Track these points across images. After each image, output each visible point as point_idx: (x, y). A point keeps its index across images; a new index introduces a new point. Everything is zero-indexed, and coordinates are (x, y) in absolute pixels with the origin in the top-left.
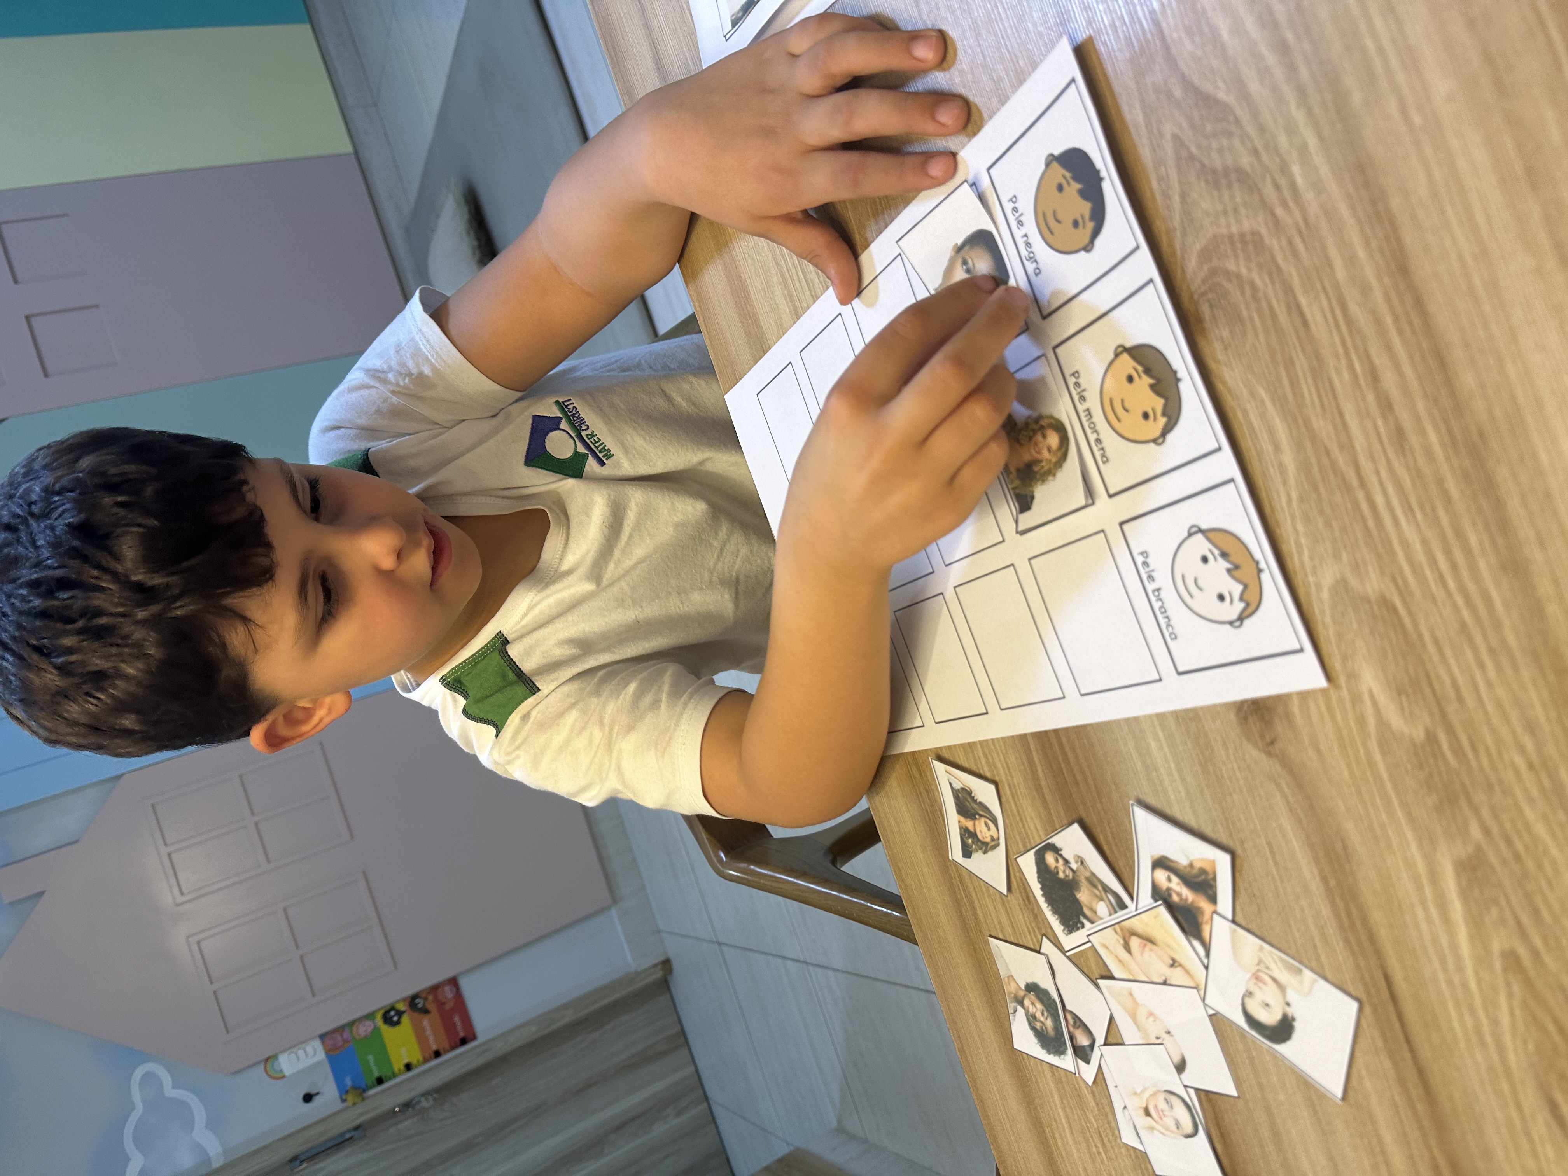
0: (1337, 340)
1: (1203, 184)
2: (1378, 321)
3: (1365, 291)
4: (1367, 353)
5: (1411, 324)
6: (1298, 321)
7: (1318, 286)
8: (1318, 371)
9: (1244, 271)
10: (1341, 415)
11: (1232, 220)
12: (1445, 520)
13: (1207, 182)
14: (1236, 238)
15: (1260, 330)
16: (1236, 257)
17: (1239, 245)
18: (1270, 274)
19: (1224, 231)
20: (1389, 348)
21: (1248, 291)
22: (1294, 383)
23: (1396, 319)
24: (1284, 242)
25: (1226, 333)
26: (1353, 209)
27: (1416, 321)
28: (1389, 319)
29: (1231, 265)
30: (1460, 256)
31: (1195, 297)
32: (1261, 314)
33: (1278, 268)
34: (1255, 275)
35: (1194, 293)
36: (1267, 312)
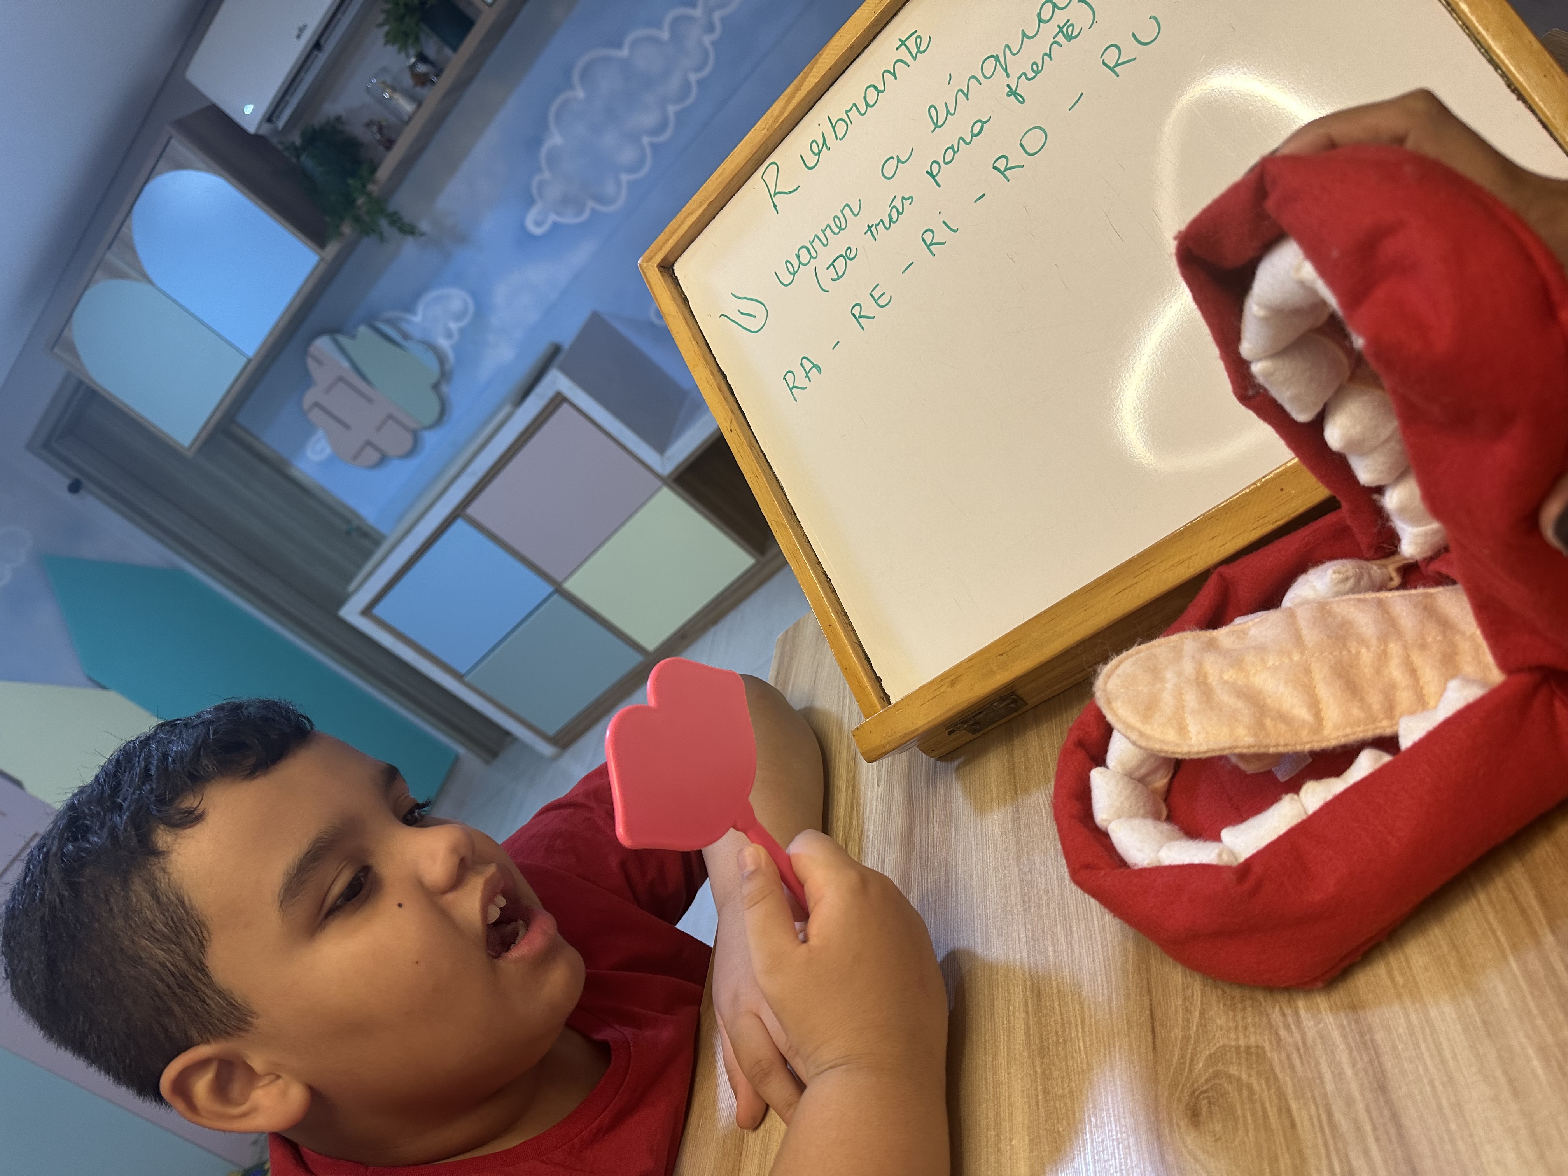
0: (1320, 1141)
1: (1221, 1006)
2: (1359, 1129)
3: (1350, 1103)
4: (1347, 1156)
5: (1387, 1133)
6: (1287, 1123)
7: (1308, 1095)
8: (1299, 1167)
9: (1244, 1076)
11: (1241, 1035)
13: (1225, 1005)
14: (1242, 1049)
15: (1251, 1127)
16: (1240, 1064)
17: (1244, 1055)
18: (1267, 1080)
19: (1233, 1043)
20: (1366, 1152)
21: (1245, 1093)
23: (1375, 1128)
24: (1283, 1056)
25: (1218, 1127)
26: (1345, 1037)
27: (1393, 1131)
28: (1368, 1127)
29: (1233, 1070)
30: (1431, 1083)
31: (1197, 1093)
32: (1254, 1115)
33: (1276, 1077)
34: (1254, 1082)
35: (1196, 1090)
36: (1260, 1113)
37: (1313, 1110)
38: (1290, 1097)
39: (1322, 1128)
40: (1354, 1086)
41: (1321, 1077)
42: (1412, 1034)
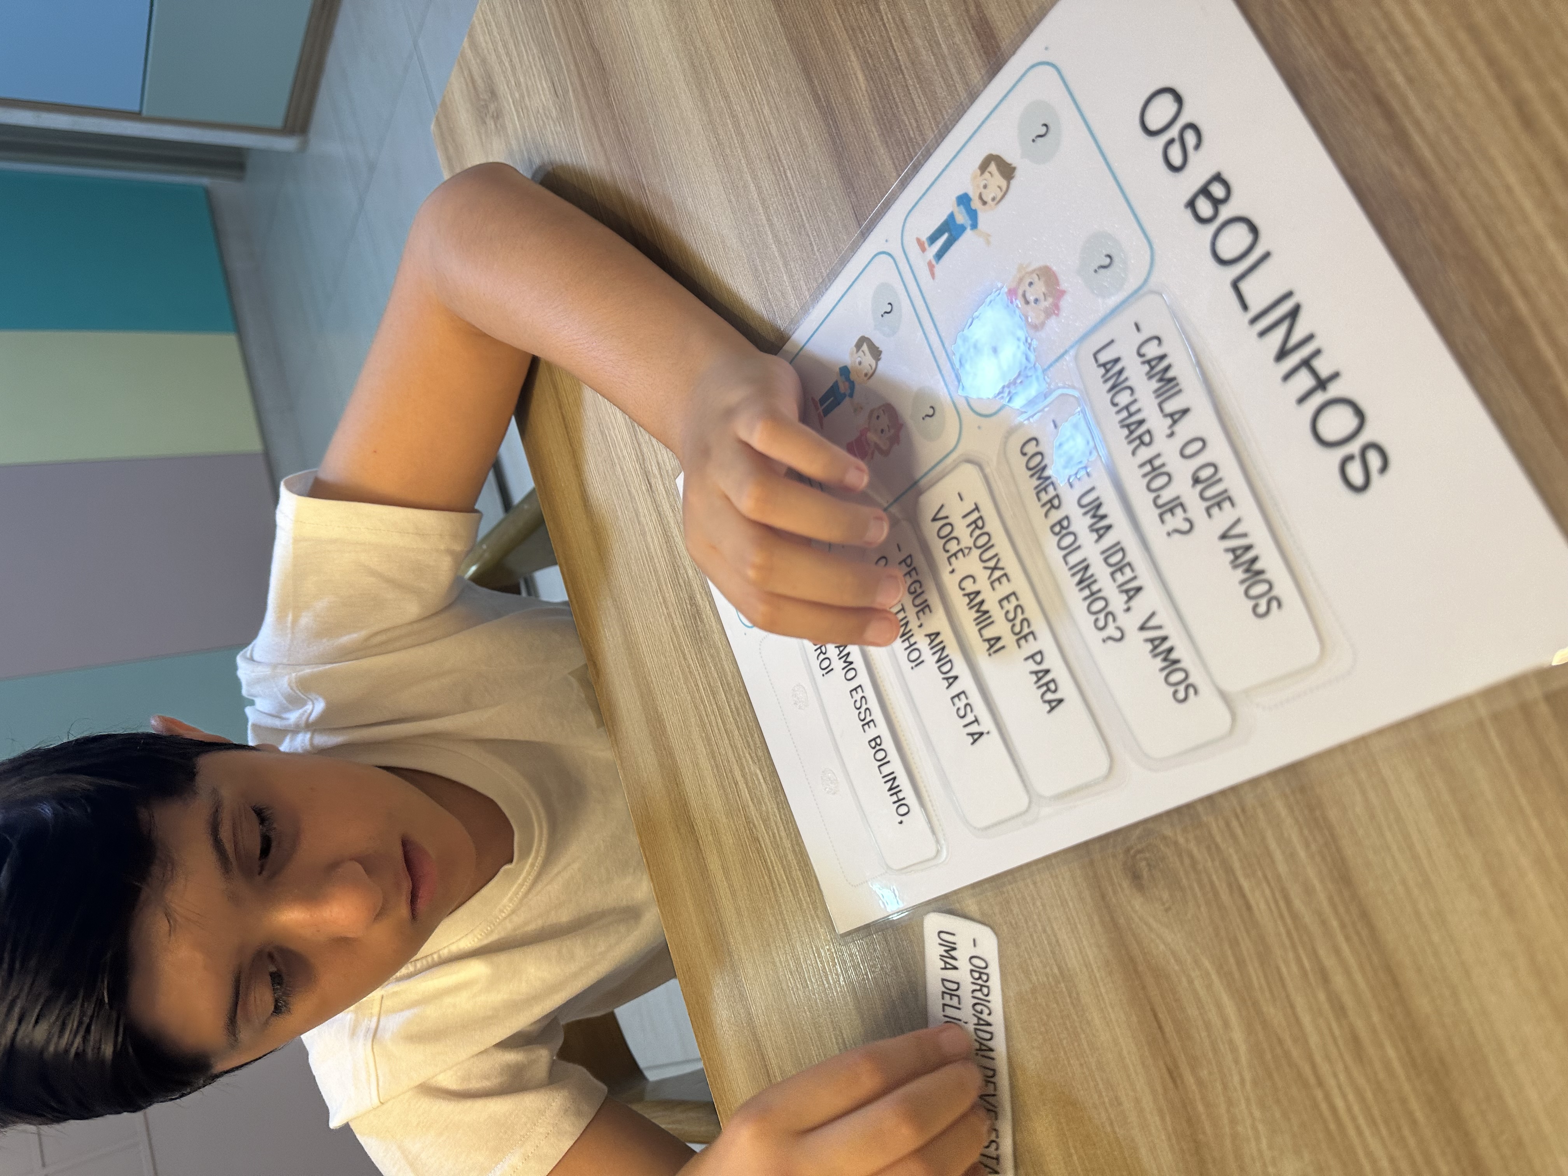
0: (1283, 933)
2: (1324, 923)
3: (1308, 891)
4: (1315, 951)
5: (1358, 934)
6: (1240, 902)
7: (1260, 874)
8: (1264, 955)
9: (1181, 840)
10: (1292, 1007)
12: (1412, 1142)
15: (1201, 901)
18: (1209, 848)
20: (1337, 951)
21: (1187, 861)
22: (1241, 963)
23: (1343, 926)
24: (1222, 823)
25: (1166, 896)
26: (1291, 810)
27: (1364, 933)
28: (1335, 924)
30: (1404, 882)
31: (1132, 852)
32: (1202, 887)
33: (1217, 847)
34: (1193, 846)
35: (1132, 848)
36: (1208, 888)
37: (1267, 892)
38: (1239, 873)
39: (1282, 917)
40: (1311, 873)
41: (1269, 854)
42: (1372, 817)
